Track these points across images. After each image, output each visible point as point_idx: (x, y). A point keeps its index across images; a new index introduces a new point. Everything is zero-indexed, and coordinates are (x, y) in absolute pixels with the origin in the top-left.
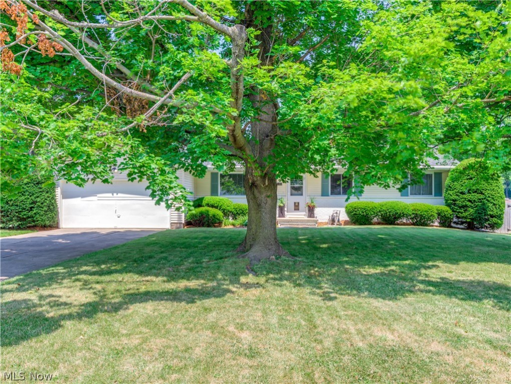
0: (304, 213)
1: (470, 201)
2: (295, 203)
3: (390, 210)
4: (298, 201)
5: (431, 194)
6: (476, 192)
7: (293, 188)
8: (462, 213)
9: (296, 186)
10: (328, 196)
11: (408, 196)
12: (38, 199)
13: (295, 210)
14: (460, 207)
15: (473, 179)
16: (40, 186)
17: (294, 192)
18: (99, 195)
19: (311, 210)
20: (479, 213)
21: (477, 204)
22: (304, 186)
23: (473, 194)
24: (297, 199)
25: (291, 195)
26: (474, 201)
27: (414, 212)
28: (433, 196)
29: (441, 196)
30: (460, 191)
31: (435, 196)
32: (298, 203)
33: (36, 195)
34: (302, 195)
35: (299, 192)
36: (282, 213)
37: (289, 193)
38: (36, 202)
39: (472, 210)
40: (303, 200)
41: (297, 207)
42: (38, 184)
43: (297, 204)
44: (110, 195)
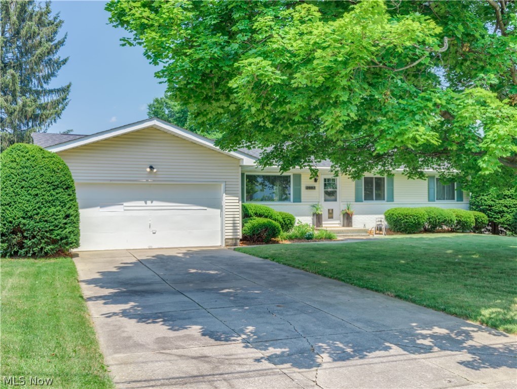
0: (338, 222)
2: (329, 210)
4: (332, 208)
5: (453, 199)
7: (327, 193)
9: (330, 190)
10: (362, 202)
11: (434, 201)
13: (329, 218)
17: (328, 197)
18: (125, 204)
19: (348, 218)
22: (338, 190)
24: (330, 205)
25: (325, 200)
28: (455, 201)
29: (462, 201)
31: (457, 201)
32: (332, 210)
34: (336, 200)
35: (333, 198)
36: (319, 222)
37: (323, 199)
40: (338, 207)
41: (331, 215)
43: (331, 212)
44: (142, 203)
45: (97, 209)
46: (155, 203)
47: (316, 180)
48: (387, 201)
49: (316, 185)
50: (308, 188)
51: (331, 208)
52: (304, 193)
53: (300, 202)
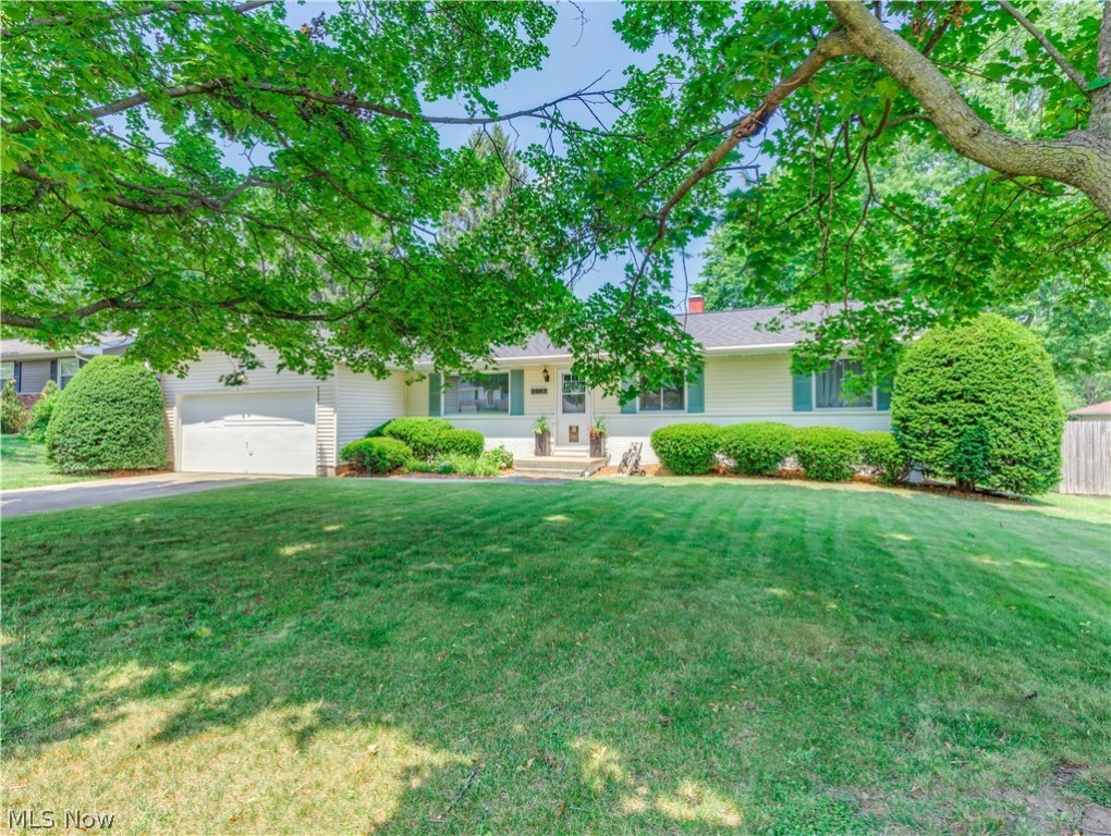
0: (584, 448)
1: (945, 422)
2: (571, 428)
3: (735, 444)
4: (576, 424)
5: (869, 404)
6: (960, 397)
7: (568, 398)
8: (922, 451)
9: (573, 393)
10: (634, 412)
11: (811, 410)
12: (109, 427)
13: (571, 441)
14: (918, 437)
15: (956, 365)
16: (117, 405)
17: (570, 406)
18: (226, 418)
19: (597, 441)
20: (966, 452)
21: (961, 429)
22: (587, 394)
23: (953, 403)
24: (574, 419)
25: (564, 411)
26: (956, 420)
27: (798, 448)
28: (873, 410)
29: (888, 407)
30: (920, 396)
31: (879, 409)
32: (577, 428)
33: (109, 419)
34: (584, 411)
35: (579, 406)
36: (541, 447)
37: (560, 409)
38: (105, 431)
39: (948, 444)
40: (584, 422)
41: (574, 435)
42: (114, 401)
43: (574, 430)
44: (239, 417)
45: (202, 424)
46: (253, 417)
47: (547, 379)
48: (689, 411)
49: (547, 385)
50: (535, 391)
51: (574, 424)
52: (530, 400)
53: (523, 414)
